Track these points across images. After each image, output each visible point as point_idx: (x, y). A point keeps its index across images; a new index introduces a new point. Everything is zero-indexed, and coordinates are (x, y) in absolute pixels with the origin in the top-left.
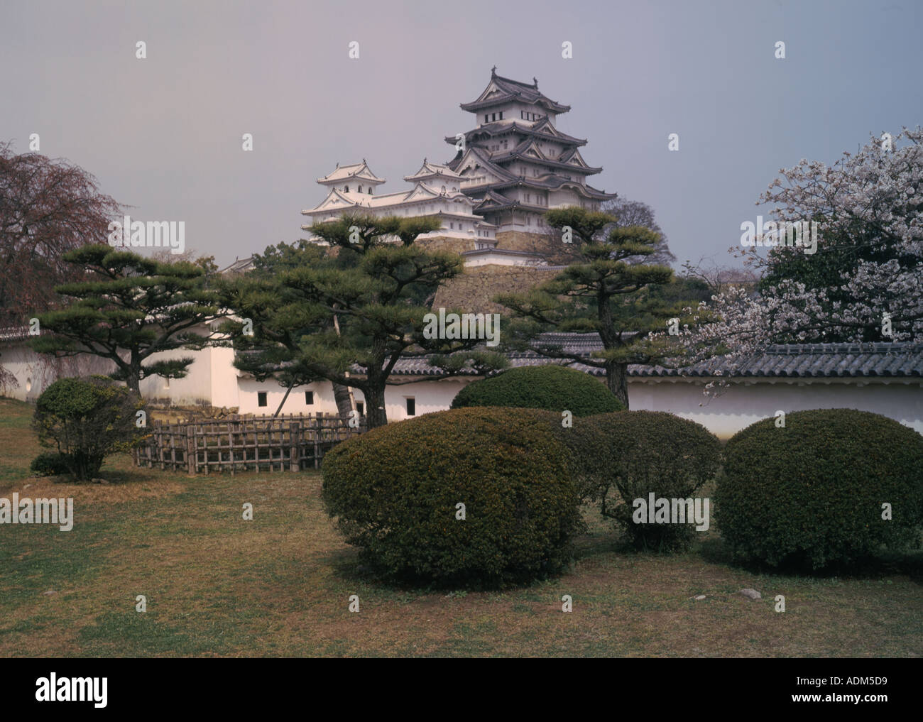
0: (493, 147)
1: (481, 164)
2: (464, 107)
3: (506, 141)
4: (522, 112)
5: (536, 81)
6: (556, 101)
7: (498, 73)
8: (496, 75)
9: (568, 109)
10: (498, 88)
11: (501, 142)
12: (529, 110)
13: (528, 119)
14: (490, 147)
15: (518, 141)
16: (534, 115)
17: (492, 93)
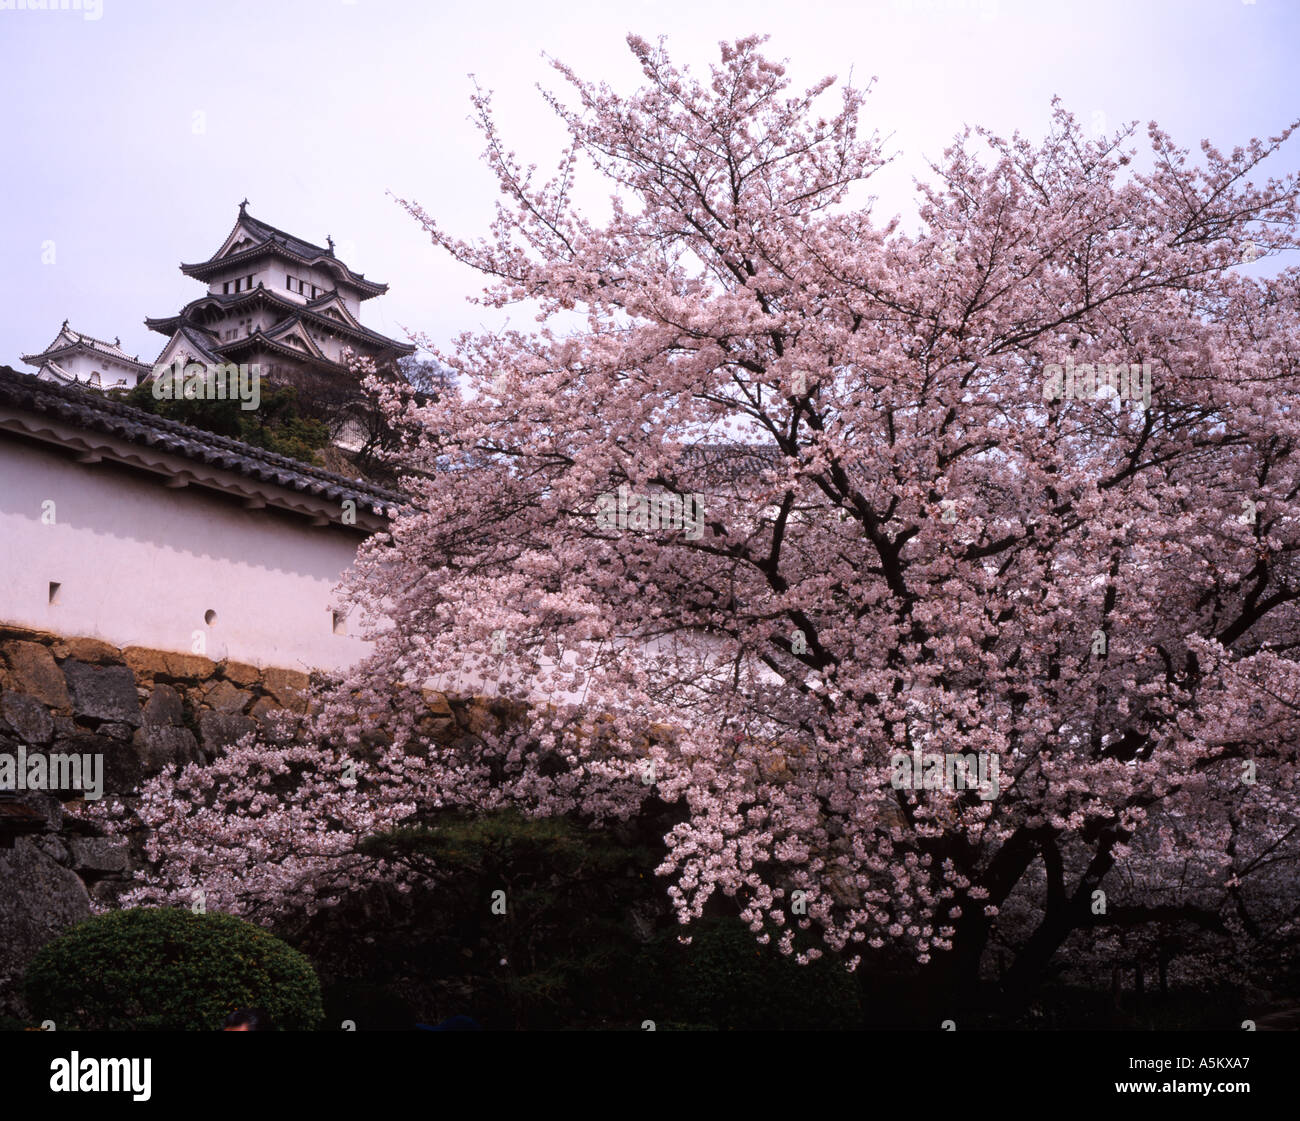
0: (228, 333)
1: (197, 356)
2: (187, 269)
3: (250, 321)
4: (289, 278)
5: (331, 243)
6: (360, 273)
7: (250, 211)
8: (246, 214)
9: (383, 289)
10: (249, 236)
11: (242, 323)
12: (304, 277)
13: (301, 294)
14: (223, 334)
15: (274, 322)
16: (314, 288)
17: (237, 244)
